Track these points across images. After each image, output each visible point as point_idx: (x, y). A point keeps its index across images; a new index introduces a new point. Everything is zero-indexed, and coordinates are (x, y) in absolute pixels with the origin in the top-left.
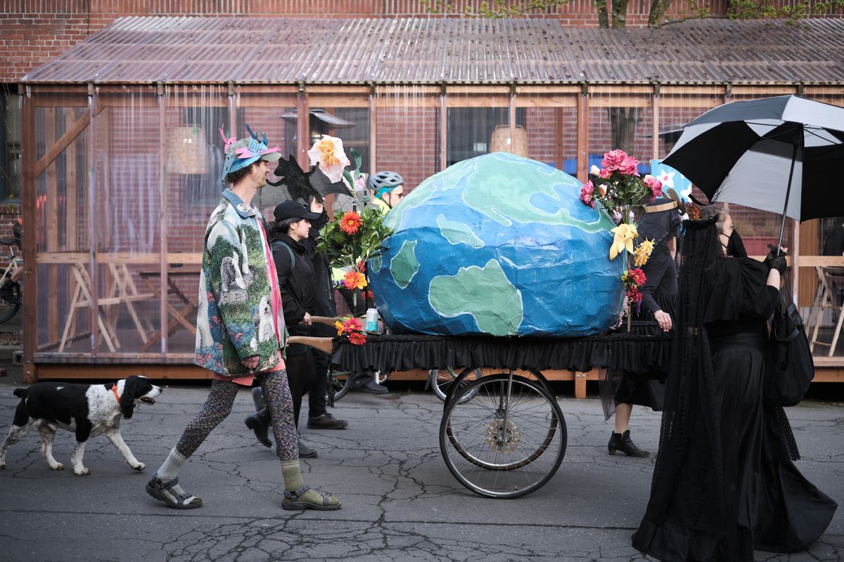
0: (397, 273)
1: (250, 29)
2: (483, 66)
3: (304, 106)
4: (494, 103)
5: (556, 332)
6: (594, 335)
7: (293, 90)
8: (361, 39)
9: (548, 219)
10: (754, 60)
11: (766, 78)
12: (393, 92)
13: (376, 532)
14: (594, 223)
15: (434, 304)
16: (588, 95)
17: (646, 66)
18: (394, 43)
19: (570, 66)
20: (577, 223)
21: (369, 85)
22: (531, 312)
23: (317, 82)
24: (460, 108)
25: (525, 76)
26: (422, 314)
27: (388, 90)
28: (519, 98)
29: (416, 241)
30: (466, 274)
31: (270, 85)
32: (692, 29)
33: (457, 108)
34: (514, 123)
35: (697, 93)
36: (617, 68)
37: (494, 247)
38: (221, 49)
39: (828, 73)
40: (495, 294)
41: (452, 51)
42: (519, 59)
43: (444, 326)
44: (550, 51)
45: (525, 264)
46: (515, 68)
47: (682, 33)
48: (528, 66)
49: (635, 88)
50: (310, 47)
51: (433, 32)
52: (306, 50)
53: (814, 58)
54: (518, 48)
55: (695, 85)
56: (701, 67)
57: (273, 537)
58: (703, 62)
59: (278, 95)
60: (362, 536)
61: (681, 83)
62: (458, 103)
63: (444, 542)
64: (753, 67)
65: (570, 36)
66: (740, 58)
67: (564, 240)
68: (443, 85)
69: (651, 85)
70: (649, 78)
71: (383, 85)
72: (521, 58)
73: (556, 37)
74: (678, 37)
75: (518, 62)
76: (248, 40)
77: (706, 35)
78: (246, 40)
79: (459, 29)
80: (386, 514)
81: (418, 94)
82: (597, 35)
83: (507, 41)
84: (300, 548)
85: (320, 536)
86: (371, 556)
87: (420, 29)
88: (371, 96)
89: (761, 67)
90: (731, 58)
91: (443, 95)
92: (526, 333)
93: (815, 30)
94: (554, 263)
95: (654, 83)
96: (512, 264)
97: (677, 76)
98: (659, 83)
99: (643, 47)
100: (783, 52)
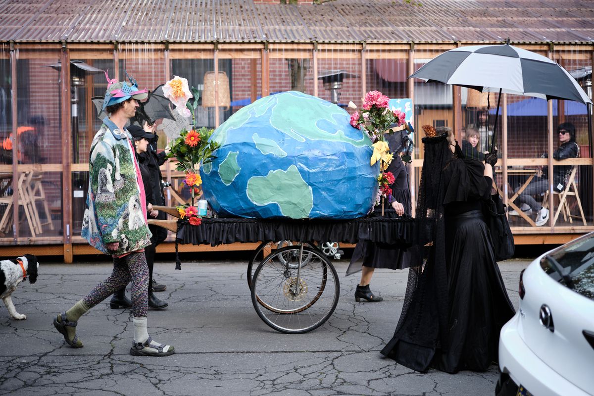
0: (223, 174)
1: (30, 4)
2: (196, 30)
3: (66, 59)
4: (203, 56)
5: (335, 216)
6: (360, 218)
7: (58, 47)
8: (111, 11)
9: (331, 138)
10: (382, 26)
11: (390, 38)
12: (130, 48)
13: (106, 363)
14: (360, 141)
15: (251, 197)
16: (268, 51)
17: (309, 30)
18: (134, 14)
19: (257, 30)
20: (349, 140)
21: (113, 43)
22: (318, 202)
23: (75, 41)
24: (179, 59)
25: (224, 37)
26: (242, 203)
27: (127, 47)
28: (220, 53)
29: (238, 152)
30: (274, 175)
31: (41, 43)
32: (343, 5)
33: (176, 59)
34: (217, 69)
35: (343, 48)
36: (289, 32)
37: (294, 157)
38: (7, 17)
39: (431, 35)
40: (293, 189)
41: (175, 19)
42: (222, 25)
43: (257, 212)
44: (244, 20)
45: (315, 169)
46: (218, 31)
47: (336, 8)
48: (228, 30)
49: (301, 45)
50: (73, 16)
51: (163, 6)
52: (69, 18)
53: (423, 25)
54: (222, 18)
55: (342, 43)
56: (347, 31)
57: (29, 370)
58: (348, 27)
59: (47, 50)
60: (95, 366)
61: (332, 42)
62: (177, 56)
63: (155, 367)
64: (382, 31)
65: (259, 9)
66: (373, 25)
67: (341, 152)
68: (166, 43)
69: (311, 43)
70: (310, 39)
71: (123, 43)
72: (223, 24)
73: (249, 10)
74: (333, 10)
75: (220, 27)
76: (28, 11)
77: (352, 10)
78: (26, 11)
79: (181, 5)
80: (114, 350)
81: (149, 49)
82: (278, 8)
83: (215, 13)
84: (48, 377)
85: (63, 367)
86: (100, 380)
87: (154, 4)
88: (115, 51)
89: (387, 31)
90: (367, 25)
91: (167, 51)
92: (314, 217)
93: (425, 6)
94: (335, 168)
95: (314, 42)
96: (306, 169)
97: (330, 38)
98: (317, 42)
99: (308, 17)
100: (402, 21)
